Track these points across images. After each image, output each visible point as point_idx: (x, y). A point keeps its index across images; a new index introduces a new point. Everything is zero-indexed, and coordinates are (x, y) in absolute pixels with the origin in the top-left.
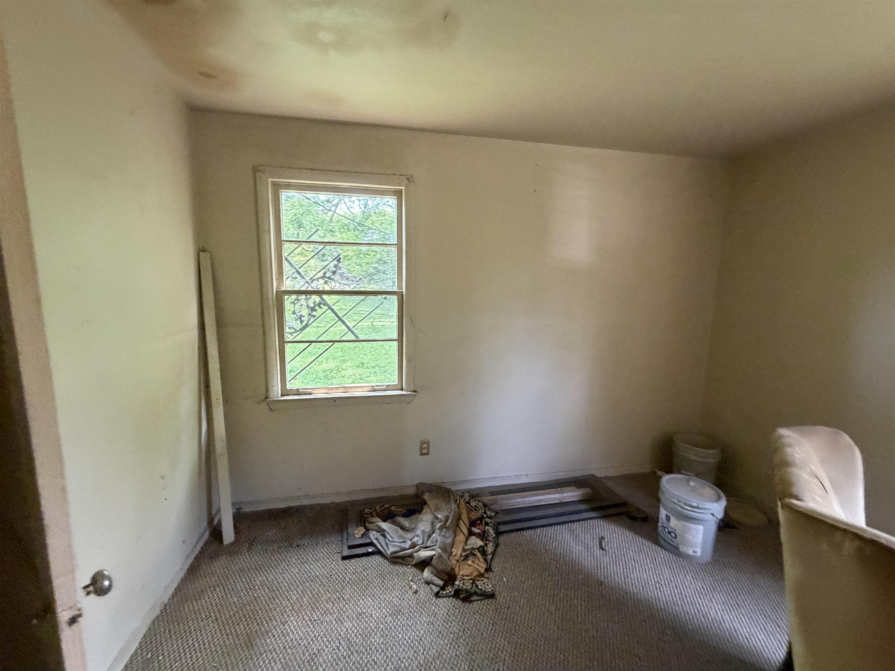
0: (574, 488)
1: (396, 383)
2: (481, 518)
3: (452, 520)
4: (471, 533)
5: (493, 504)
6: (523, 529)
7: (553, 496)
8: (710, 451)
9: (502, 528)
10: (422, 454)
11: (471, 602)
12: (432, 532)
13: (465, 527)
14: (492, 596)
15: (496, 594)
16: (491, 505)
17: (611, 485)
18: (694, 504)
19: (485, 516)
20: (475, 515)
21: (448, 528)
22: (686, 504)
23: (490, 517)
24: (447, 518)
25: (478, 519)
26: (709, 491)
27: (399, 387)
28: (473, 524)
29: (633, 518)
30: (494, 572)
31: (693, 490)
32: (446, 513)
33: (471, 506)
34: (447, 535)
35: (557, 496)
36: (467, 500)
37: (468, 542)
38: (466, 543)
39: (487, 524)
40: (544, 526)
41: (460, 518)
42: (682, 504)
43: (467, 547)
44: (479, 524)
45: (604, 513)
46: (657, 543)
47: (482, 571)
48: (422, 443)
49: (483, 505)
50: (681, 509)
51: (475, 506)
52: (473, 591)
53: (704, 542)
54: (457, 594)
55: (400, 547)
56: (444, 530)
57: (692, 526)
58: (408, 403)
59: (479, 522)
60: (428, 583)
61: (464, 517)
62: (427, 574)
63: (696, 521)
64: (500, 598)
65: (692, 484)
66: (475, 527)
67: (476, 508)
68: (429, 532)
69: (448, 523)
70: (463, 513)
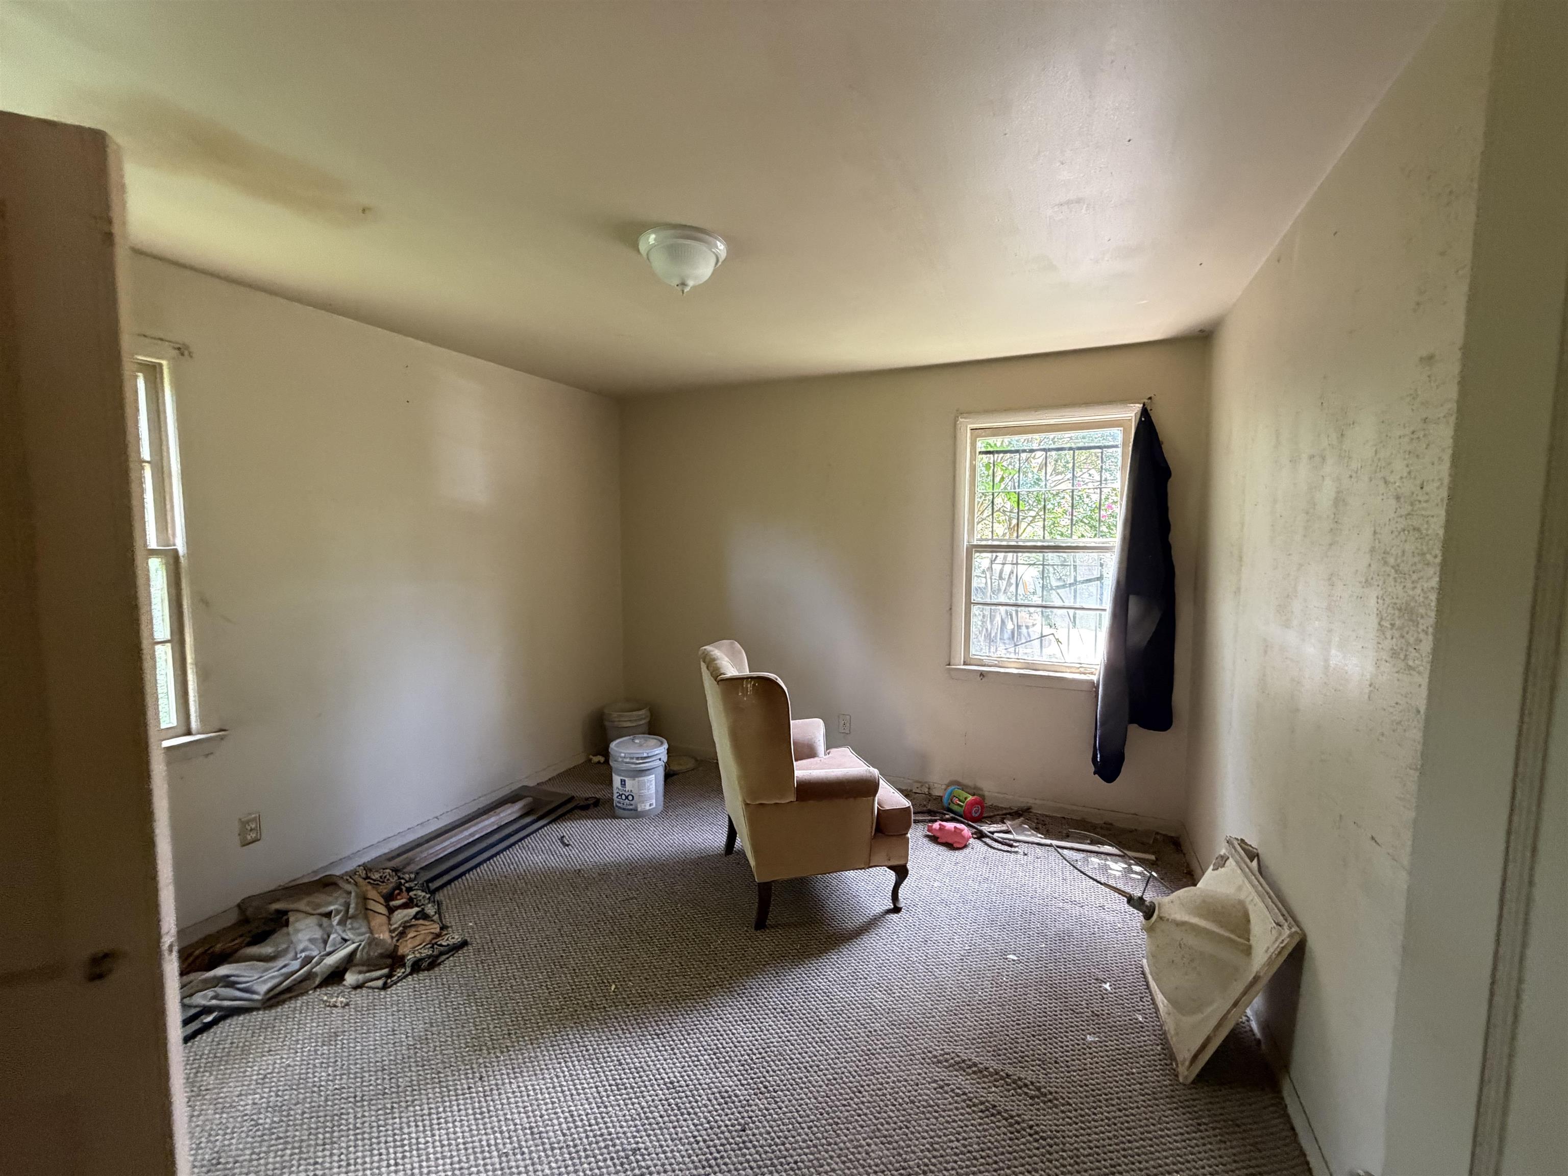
0: (509, 805)
1: (175, 724)
2: (399, 887)
3: (357, 904)
4: (392, 910)
5: (408, 864)
6: (463, 874)
7: (487, 823)
8: (640, 713)
9: (433, 886)
10: (245, 844)
11: (440, 964)
12: (326, 936)
13: (380, 906)
14: (464, 944)
15: (469, 940)
16: (404, 867)
17: (550, 788)
18: (645, 755)
19: (403, 881)
20: (385, 889)
21: (353, 917)
22: (637, 758)
23: (411, 880)
24: (347, 906)
25: (394, 889)
26: (652, 741)
27: (183, 729)
28: (389, 897)
29: (585, 808)
30: (451, 927)
31: (641, 745)
32: (341, 901)
33: (374, 880)
34: (356, 925)
35: (493, 819)
36: (364, 876)
37: (393, 920)
38: (390, 924)
39: (409, 890)
40: (489, 859)
41: (365, 899)
42: (634, 760)
43: (393, 927)
44: (399, 894)
45: (553, 816)
46: (615, 817)
47: (438, 930)
48: (244, 824)
49: (393, 871)
50: (633, 766)
51: (381, 877)
52: (436, 953)
53: (657, 791)
54: (417, 967)
55: (282, 975)
56: (349, 921)
57: (646, 778)
58: (207, 755)
59: (397, 892)
60: (358, 987)
61: (372, 894)
62: (351, 978)
63: (648, 772)
64: (477, 940)
65: (637, 741)
66: (393, 900)
67: (383, 880)
68: (322, 938)
69: (351, 911)
70: (367, 891)
